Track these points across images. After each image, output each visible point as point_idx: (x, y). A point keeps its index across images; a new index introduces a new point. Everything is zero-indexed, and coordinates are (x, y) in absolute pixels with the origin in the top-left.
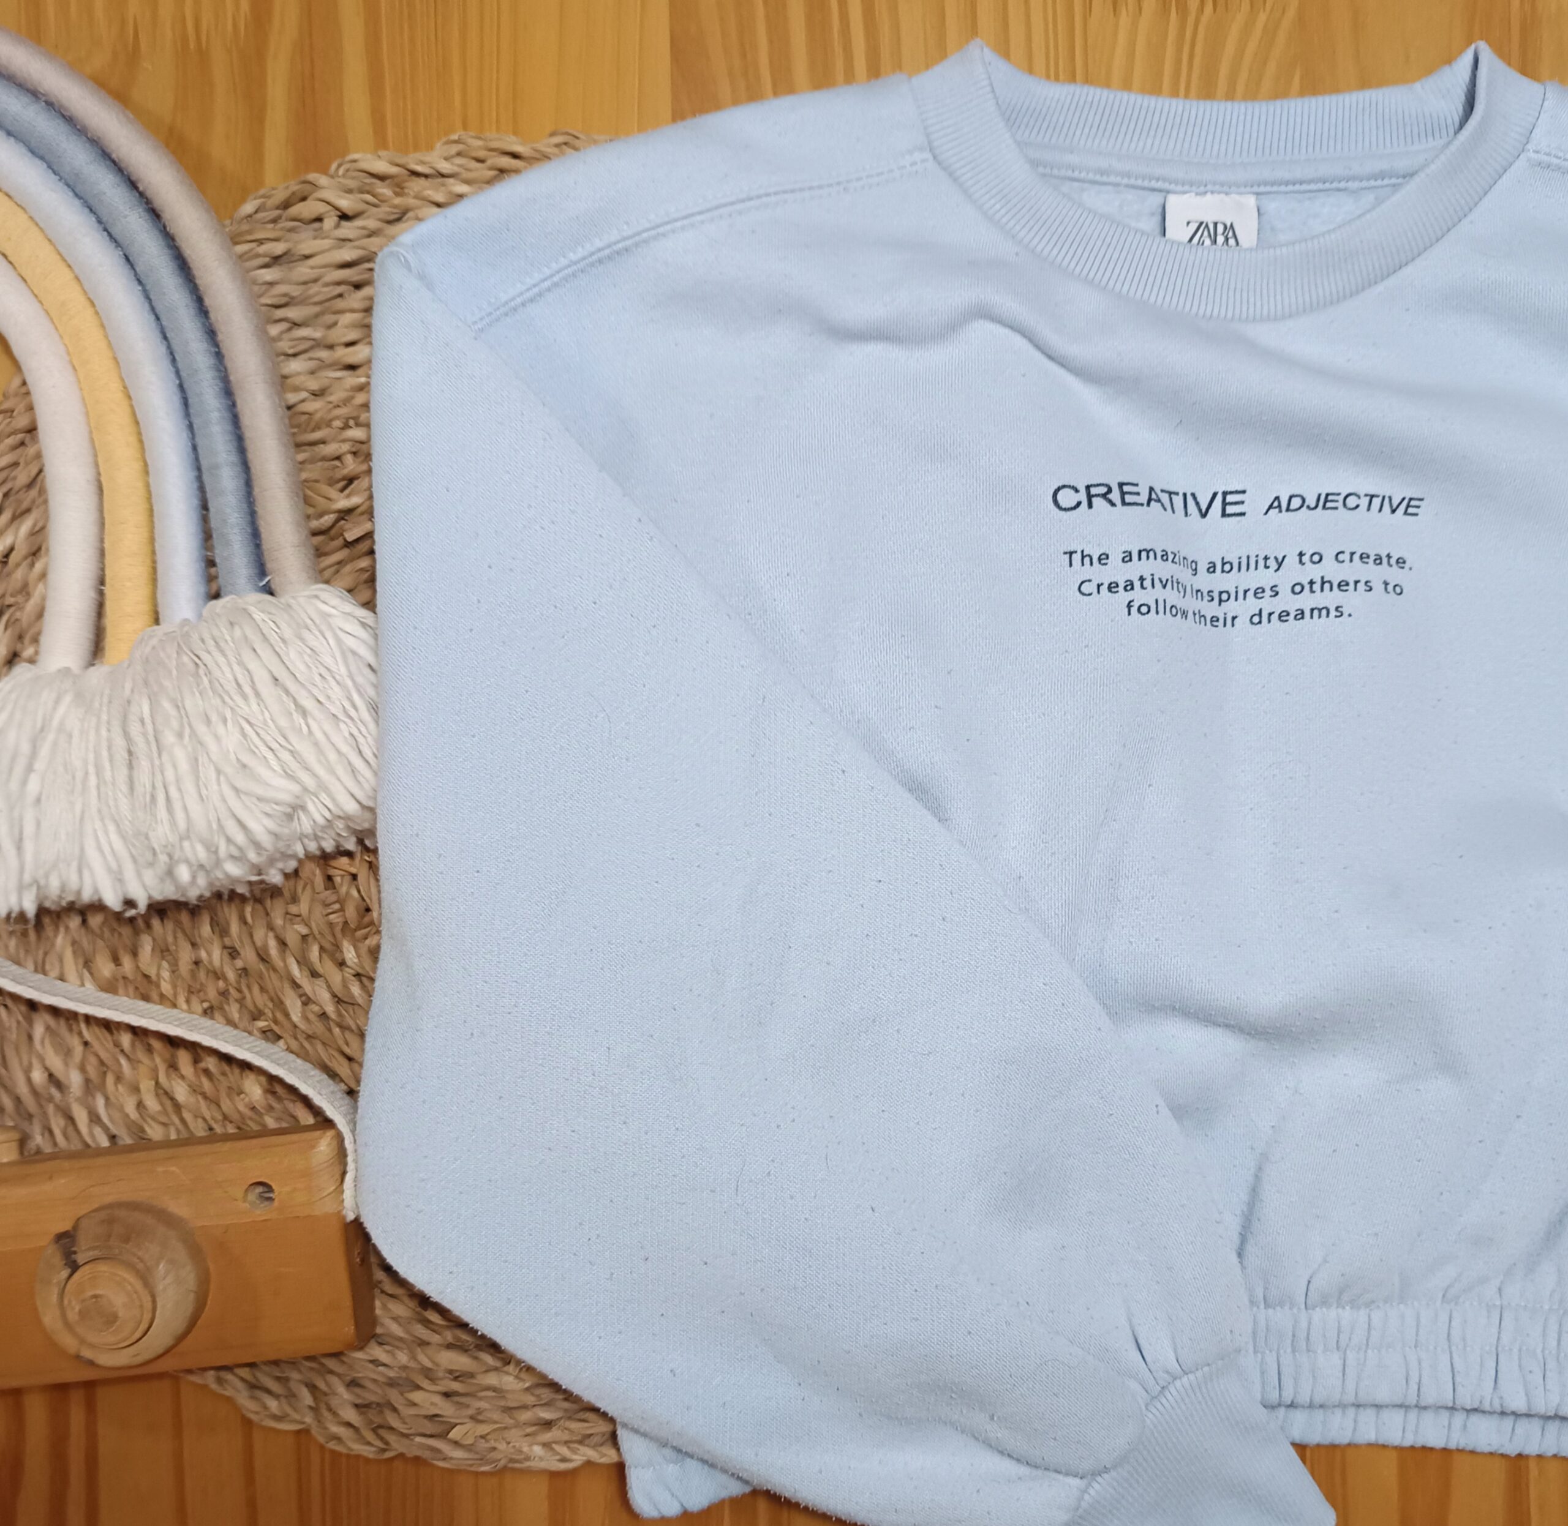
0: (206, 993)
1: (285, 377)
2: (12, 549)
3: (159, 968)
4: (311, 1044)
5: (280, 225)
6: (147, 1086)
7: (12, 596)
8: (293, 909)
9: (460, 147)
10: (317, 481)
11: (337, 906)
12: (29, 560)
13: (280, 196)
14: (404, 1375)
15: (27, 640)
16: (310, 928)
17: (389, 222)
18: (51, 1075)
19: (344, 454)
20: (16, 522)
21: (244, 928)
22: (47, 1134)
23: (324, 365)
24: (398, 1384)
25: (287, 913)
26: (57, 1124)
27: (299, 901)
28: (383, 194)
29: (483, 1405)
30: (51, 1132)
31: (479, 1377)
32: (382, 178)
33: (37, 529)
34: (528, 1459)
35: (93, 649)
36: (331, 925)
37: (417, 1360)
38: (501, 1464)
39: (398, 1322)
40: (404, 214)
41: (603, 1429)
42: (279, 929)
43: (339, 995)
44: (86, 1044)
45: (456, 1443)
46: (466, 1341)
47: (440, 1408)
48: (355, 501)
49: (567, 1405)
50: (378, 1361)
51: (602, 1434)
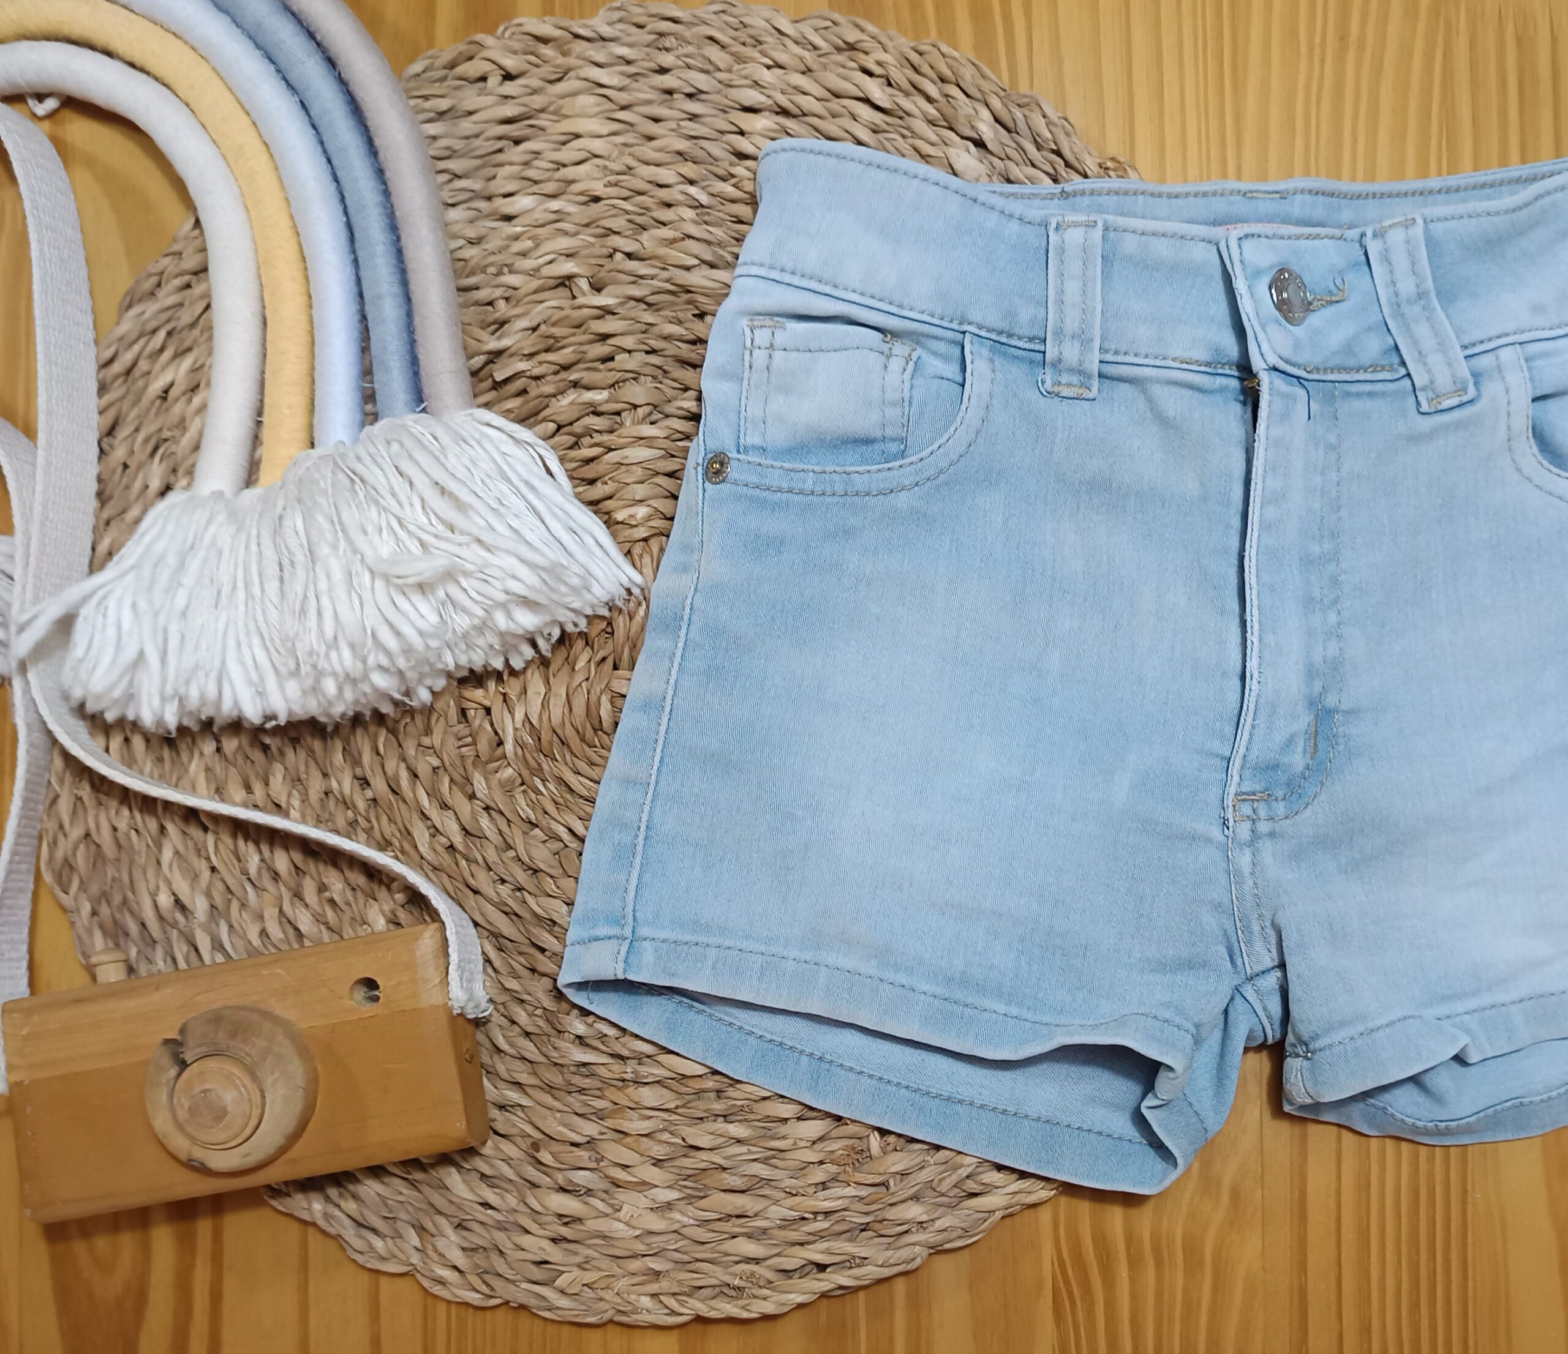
0: (334, 823)
1: (446, 225)
2: (172, 385)
3: (289, 795)
4: (437, 876)
5: (446, 84)
6: (271, 914)
7: (169, 430)
8: (426, 741)
9: (622, 14)
10: (470, 324)
11: (470, 739)
12: (188, 396)
13: (447, 56)
14: (512, 1219)
15: (181, 472)
16: (442, 760)
17: (551, 82)
18: (177, 901)
19: (497, 299)
20: (177, 361)
21: (376, 759)
22: (169, 959)
23: (480, 215)
24: (506, 1229)
25: (420, 745)
26: (180, 950)
27: (432, 733)
28: (545, 55)
29: (590, 1252)
30: (173, 958)
31: (588, 1223)
32: (544, 40)
33: (197, 366)
34: (635, 1312)
35: (246, 476)
36: (462, 757)
37: (526, 1204)
38: (607, 1316)
39: (509, 1164)
40: (566, 74)
41: (714, 1282)
42: (411, 761)
43: (467, 827)
44: (213, 869)
45: (562, 1292)
46: (579, 1185)
47: (548, 1254)
48: (505, 343)
49: (677, 1256)
50: (487, 1203)
51: (713, 1287)
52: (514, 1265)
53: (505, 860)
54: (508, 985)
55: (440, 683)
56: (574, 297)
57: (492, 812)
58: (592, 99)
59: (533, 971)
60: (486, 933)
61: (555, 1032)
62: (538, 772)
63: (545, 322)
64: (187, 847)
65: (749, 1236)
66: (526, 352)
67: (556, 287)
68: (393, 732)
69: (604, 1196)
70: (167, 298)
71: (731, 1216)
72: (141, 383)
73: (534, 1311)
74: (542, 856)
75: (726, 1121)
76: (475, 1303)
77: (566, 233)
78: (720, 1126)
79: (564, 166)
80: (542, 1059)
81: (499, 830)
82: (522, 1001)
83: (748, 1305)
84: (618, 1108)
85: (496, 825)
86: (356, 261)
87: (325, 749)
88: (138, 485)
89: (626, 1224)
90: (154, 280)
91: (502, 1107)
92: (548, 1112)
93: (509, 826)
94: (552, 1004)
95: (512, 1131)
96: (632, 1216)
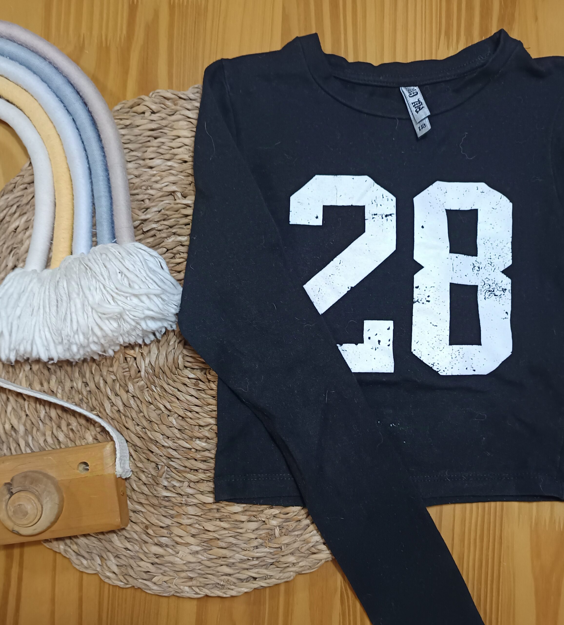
0: (74, 399)
1: (127, 169)
2: (18, 227)
4: (113, 422)
5: (129, 114)
6: (48, 433)
7: (16, 244)
8: (111, 369)
9: (198, 90)
10: (134, 208)
11: (128, 369)
12: (24, 231)
13: (130, 103)
14: (137, 555)
15: (20, 261)
16: (116, 377)
17: (170, 115)
18: (12, 427)
19: (145, 199)
20: (20, 217)
21: (91, 375)
22: (8, 449)
23: (140, 166)
24: (134, 559)
25: (108, 371)
26: (13, 446)
27: (113, 366)
28: (168, 105)
29: (166, 569)
30: (10, 449)
31: (166, 557)
32: (168, 99)
33: (28, 220)
34: (182, 592)
35: (45, 264)
36: (125, 376)
37: (142, 549)
38: (172, 593)
39: (136, 533)
40: (176, 112)
41: (213, 582)
42: (105, 377)
43: (125, 404)
44: (27, 415)
45: (155, 583)
46: (162, 543)
47: (150, 569)
48: (148, 216)
49: (199, 571)
50: (127, 548)
51: (213, 584)
52: (137, 573)
53: (140, 417)
54: (138, 465)
55: (117, 348)
56: (175, 200)
57: (135, 398)
58: (185, 123)
59: (148, 460)
60: (131, 445)
61: (155, 484)
62: (154, 383)
63: (164, 209)
64: (17, 406)
65: (227, 565)
66: (156, 220)
67: (169, 195)
68: (98, 365)
69: (172, 547)
70: (17, 193)
71: (221, 557)
72: (6, 225)
73: (144, 590)
74: (154, 416)
75: (220, 521)
76: (121, 586)
77: (173, 175)
78: (218, 523)
79: (174, 148)
80: (151, 494)
81: (137, 405)
82: (144, 471)
83: (226, 592)
84: (179, 515)
85: (136, 403)
86: (92, 183)
87: (72, 371)
88: (3, 265)
89: (181, 559)
90: (13, 185)
91: (134, 512)
92: (152, 515)
93: (141, 404)
94: (155, 473)
95: (138, 521)
96: (183, 556)
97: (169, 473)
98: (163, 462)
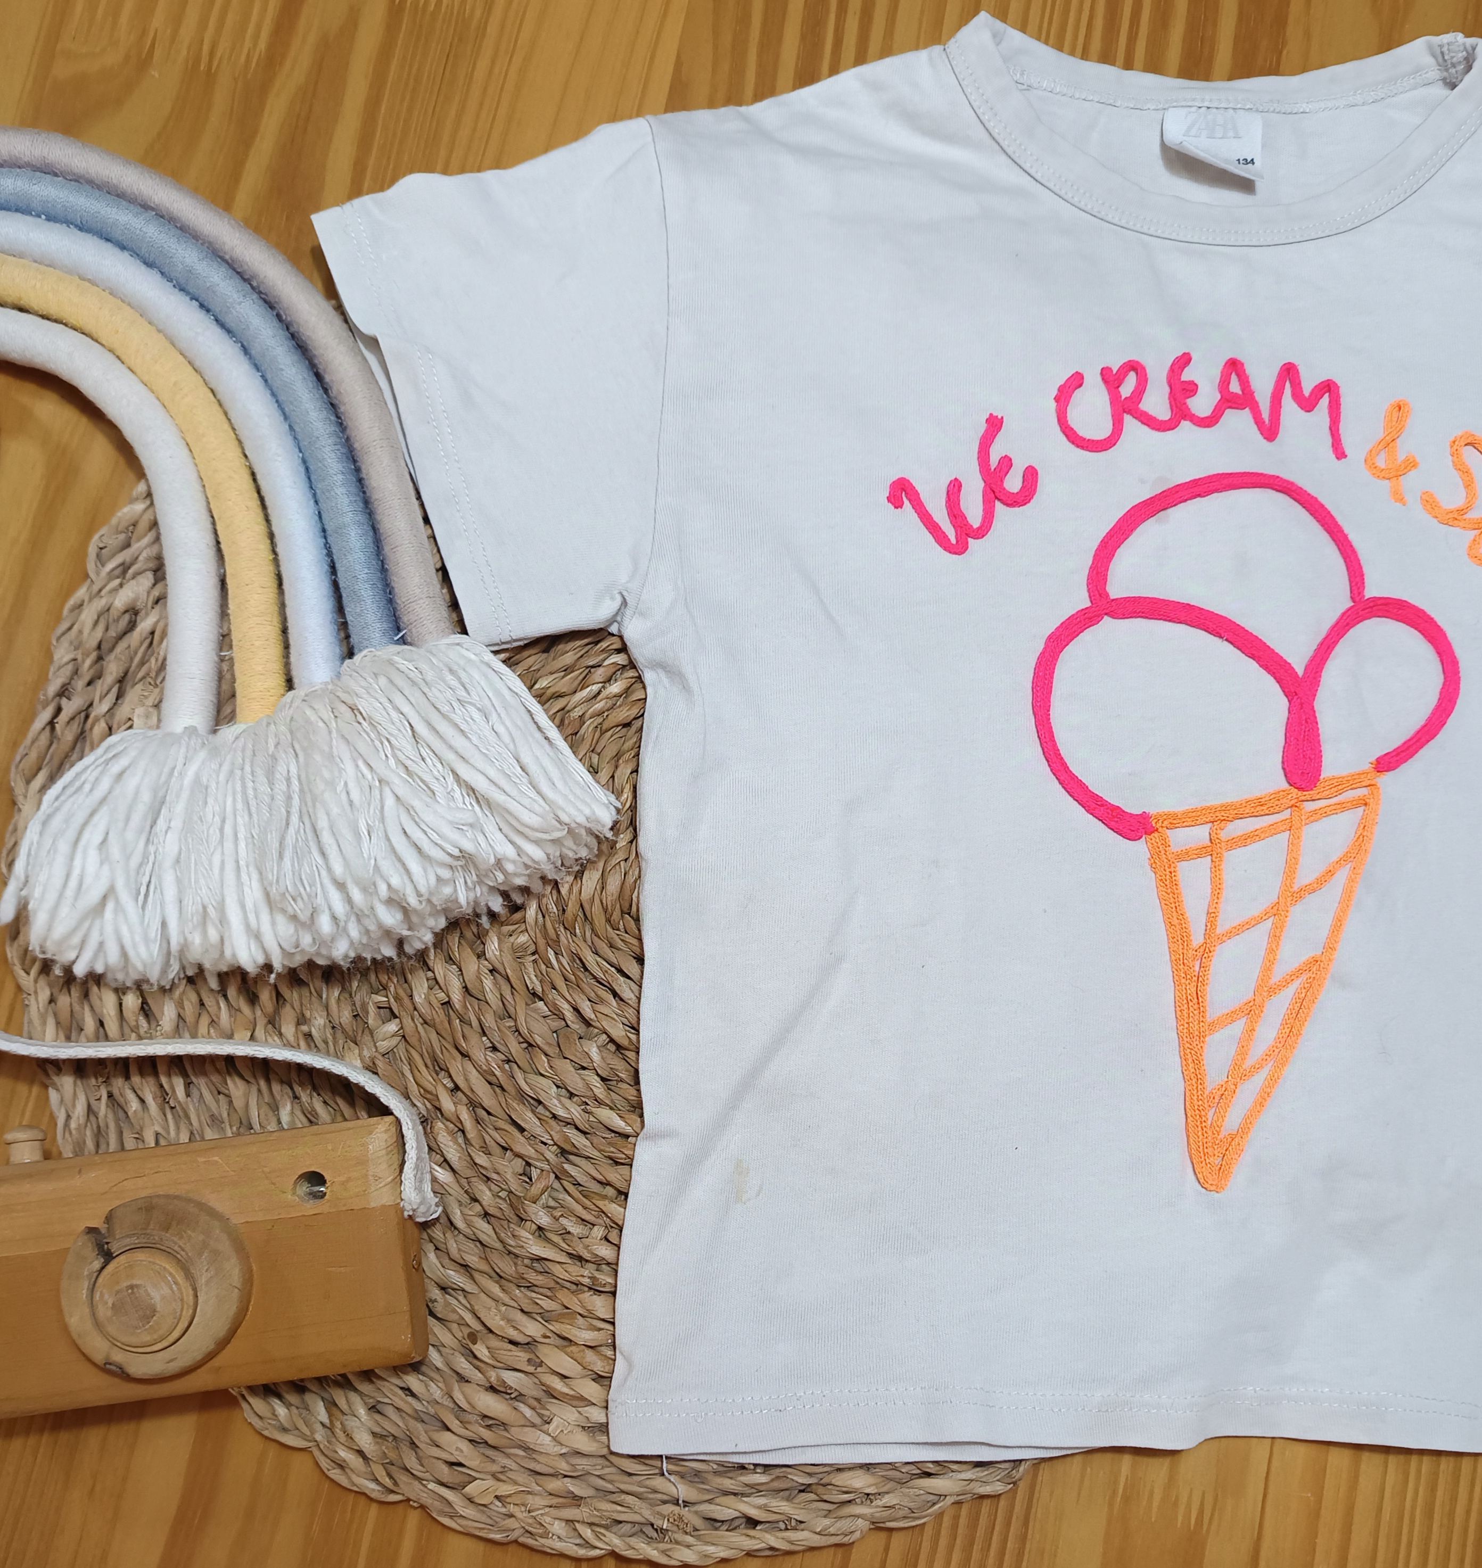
14: (432, 1411)
24: (425, 1421)
29: (509, 1462)
31: (513, 1430)
37: (451, 1397)
38: (513, 1535)
39: (439, 1351)
41: (637, 1518)
43: (469, 986)
45: (470, 1500)
46: (511, 1388)
47: (465, 1456)
49: (600, 1483)
50: (409, 1390)
51: (633, 1523)
52: (425, 1462)
53: (502, 1027)
54: (478, 1161)
57: (499, 976)
61: (516, 1219)
62: (555, 944)
69: (535, 1403)
73: (436, 1515)
74: (541, 1032)
80: (498, 1245)
81: (501, 995)
82: (488, 1179)
83: (670, 1550)
84: (568, 1314)
85: (500, 989)
89: (554, 1439)
91: (443, 1289)
92: (493, 1304)
93: (512, 994)
94: (520, 1189)
95: (454, 1317)
96: (562, 1431)
97: (555, 1194)
98: (548, 1161)
